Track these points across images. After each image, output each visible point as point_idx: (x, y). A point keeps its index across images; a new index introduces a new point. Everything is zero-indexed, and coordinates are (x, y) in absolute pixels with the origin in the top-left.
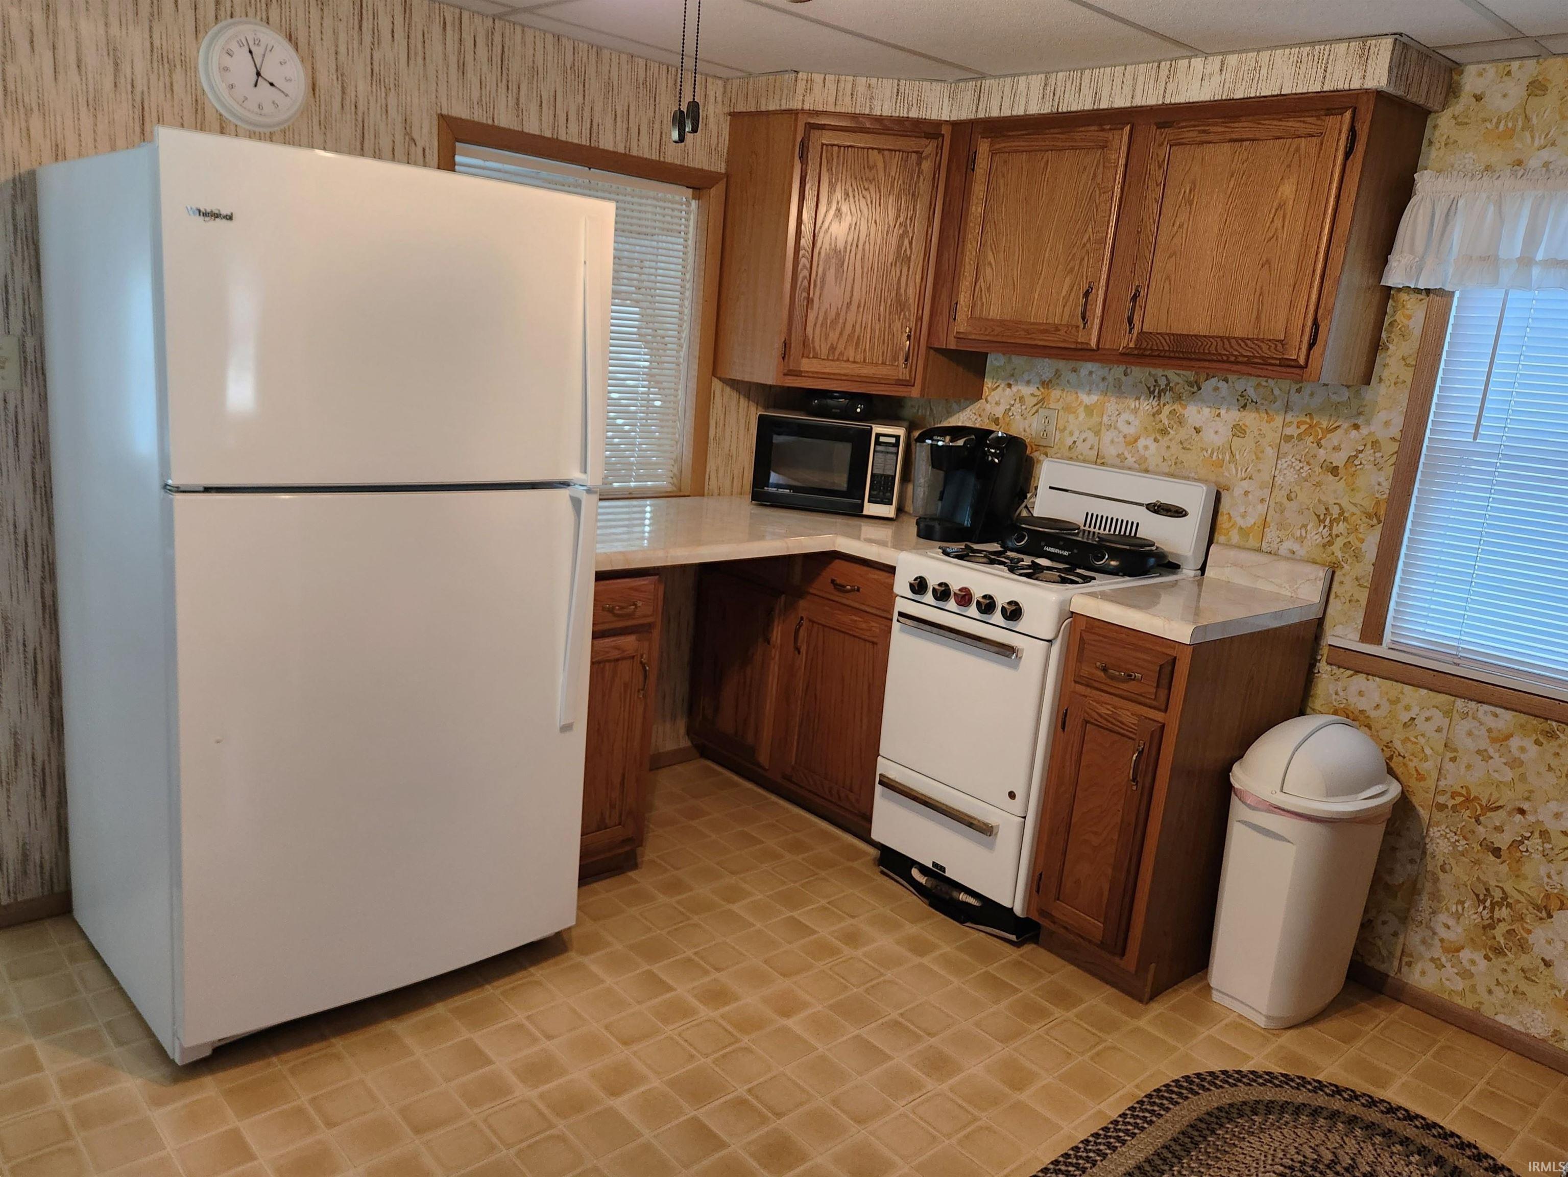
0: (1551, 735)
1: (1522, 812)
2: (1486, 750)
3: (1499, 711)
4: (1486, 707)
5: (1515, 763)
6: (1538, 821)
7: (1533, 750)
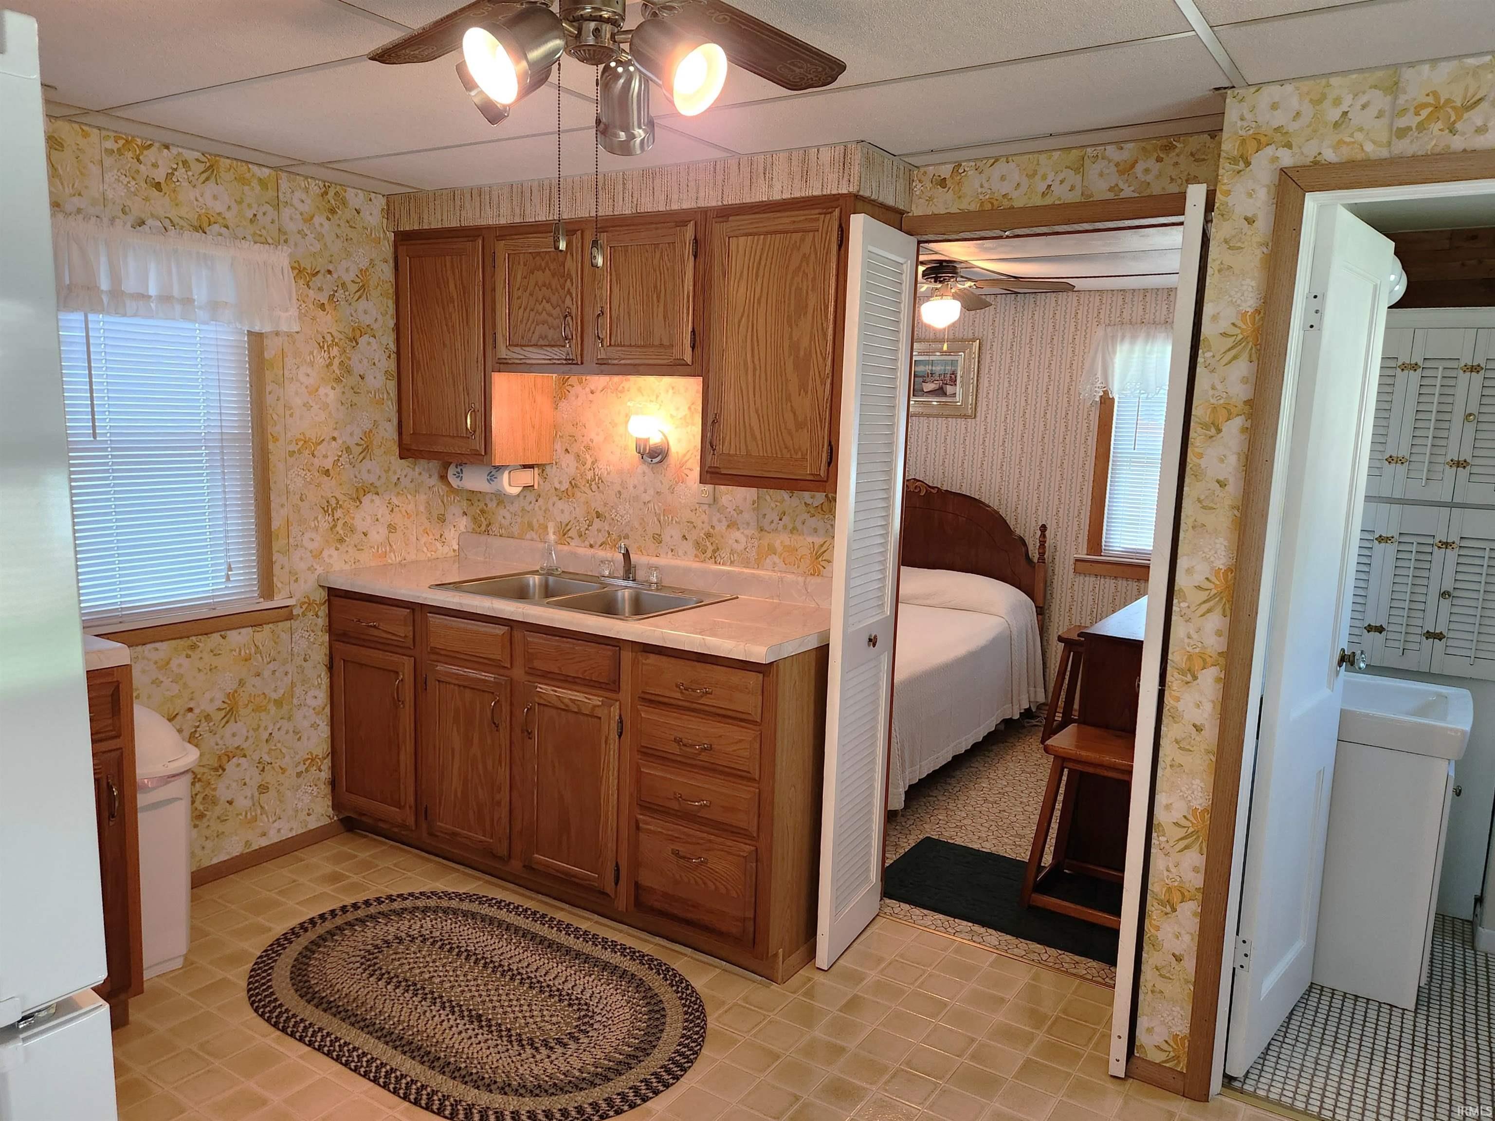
0: (193, 647)
1: (190, 710)
2: (157, 679)
3: (157, 645)
4: (149, 646)
5: (178, 678)
6: (202, 711)
7: (186, 662)
